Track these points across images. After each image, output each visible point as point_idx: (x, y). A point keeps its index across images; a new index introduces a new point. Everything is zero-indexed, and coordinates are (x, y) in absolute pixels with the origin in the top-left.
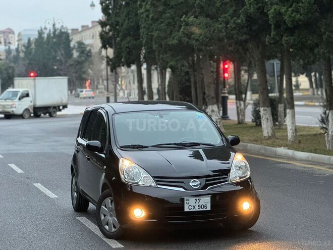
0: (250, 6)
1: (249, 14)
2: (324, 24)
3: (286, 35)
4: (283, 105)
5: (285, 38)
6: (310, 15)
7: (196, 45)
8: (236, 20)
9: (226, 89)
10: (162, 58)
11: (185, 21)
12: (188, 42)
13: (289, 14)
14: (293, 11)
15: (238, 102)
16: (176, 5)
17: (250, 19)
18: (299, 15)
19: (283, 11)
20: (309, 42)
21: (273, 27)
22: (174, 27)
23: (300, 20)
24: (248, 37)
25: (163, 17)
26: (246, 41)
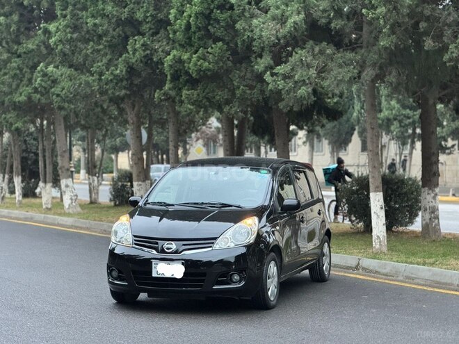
0: (134, 54)
1: (131, 64)
2: (237, 76)
3: (186, 88)
5: (185, 92)
6: (221, 64)
7: (56, 102)
8: (113, 70)
10: (5, 118)
11: (42, 70)
12: (39, 99)
13: (194, 62)
14: (199, 58)
16: (25, 53)
17: (131, 70)
18: (207, 64)
19: (185, 56)
20: (218, 98)
21: (169, 77)
22: (21, 81)
23: (209, 70)
24: (128, 92)
25: (8, 67)
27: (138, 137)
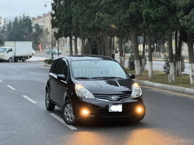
0: (132, 9)
1: (131, 13)
2: (170, 19)
3: (151, 24)
4: (144, 59)
5: (150, 25)
6: (164, 14)
7: (103, 28)
8: (124, 16)
9: (114, 50)
10: (84, 34)
11: (97, 15)
12: (98, 26)
13: (153, 14)
14: (155, 12)
15: (121, 57)
16: (92, 7)
17: (132, 15)
18: (158, 14)
19: (150, 11)
20: (163, 28)
21: (144, 20)
22: (91, 18)
23: (159, 17)
24: (131, 24)
25: (86, 13)
26: (129, 26)
27: (136, 42)
